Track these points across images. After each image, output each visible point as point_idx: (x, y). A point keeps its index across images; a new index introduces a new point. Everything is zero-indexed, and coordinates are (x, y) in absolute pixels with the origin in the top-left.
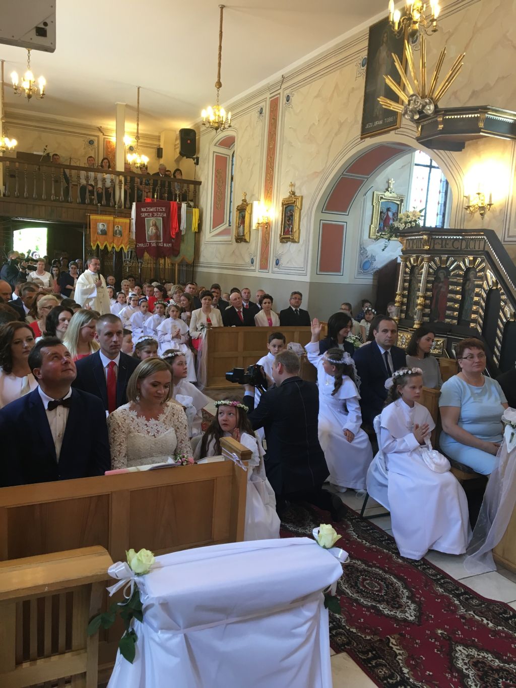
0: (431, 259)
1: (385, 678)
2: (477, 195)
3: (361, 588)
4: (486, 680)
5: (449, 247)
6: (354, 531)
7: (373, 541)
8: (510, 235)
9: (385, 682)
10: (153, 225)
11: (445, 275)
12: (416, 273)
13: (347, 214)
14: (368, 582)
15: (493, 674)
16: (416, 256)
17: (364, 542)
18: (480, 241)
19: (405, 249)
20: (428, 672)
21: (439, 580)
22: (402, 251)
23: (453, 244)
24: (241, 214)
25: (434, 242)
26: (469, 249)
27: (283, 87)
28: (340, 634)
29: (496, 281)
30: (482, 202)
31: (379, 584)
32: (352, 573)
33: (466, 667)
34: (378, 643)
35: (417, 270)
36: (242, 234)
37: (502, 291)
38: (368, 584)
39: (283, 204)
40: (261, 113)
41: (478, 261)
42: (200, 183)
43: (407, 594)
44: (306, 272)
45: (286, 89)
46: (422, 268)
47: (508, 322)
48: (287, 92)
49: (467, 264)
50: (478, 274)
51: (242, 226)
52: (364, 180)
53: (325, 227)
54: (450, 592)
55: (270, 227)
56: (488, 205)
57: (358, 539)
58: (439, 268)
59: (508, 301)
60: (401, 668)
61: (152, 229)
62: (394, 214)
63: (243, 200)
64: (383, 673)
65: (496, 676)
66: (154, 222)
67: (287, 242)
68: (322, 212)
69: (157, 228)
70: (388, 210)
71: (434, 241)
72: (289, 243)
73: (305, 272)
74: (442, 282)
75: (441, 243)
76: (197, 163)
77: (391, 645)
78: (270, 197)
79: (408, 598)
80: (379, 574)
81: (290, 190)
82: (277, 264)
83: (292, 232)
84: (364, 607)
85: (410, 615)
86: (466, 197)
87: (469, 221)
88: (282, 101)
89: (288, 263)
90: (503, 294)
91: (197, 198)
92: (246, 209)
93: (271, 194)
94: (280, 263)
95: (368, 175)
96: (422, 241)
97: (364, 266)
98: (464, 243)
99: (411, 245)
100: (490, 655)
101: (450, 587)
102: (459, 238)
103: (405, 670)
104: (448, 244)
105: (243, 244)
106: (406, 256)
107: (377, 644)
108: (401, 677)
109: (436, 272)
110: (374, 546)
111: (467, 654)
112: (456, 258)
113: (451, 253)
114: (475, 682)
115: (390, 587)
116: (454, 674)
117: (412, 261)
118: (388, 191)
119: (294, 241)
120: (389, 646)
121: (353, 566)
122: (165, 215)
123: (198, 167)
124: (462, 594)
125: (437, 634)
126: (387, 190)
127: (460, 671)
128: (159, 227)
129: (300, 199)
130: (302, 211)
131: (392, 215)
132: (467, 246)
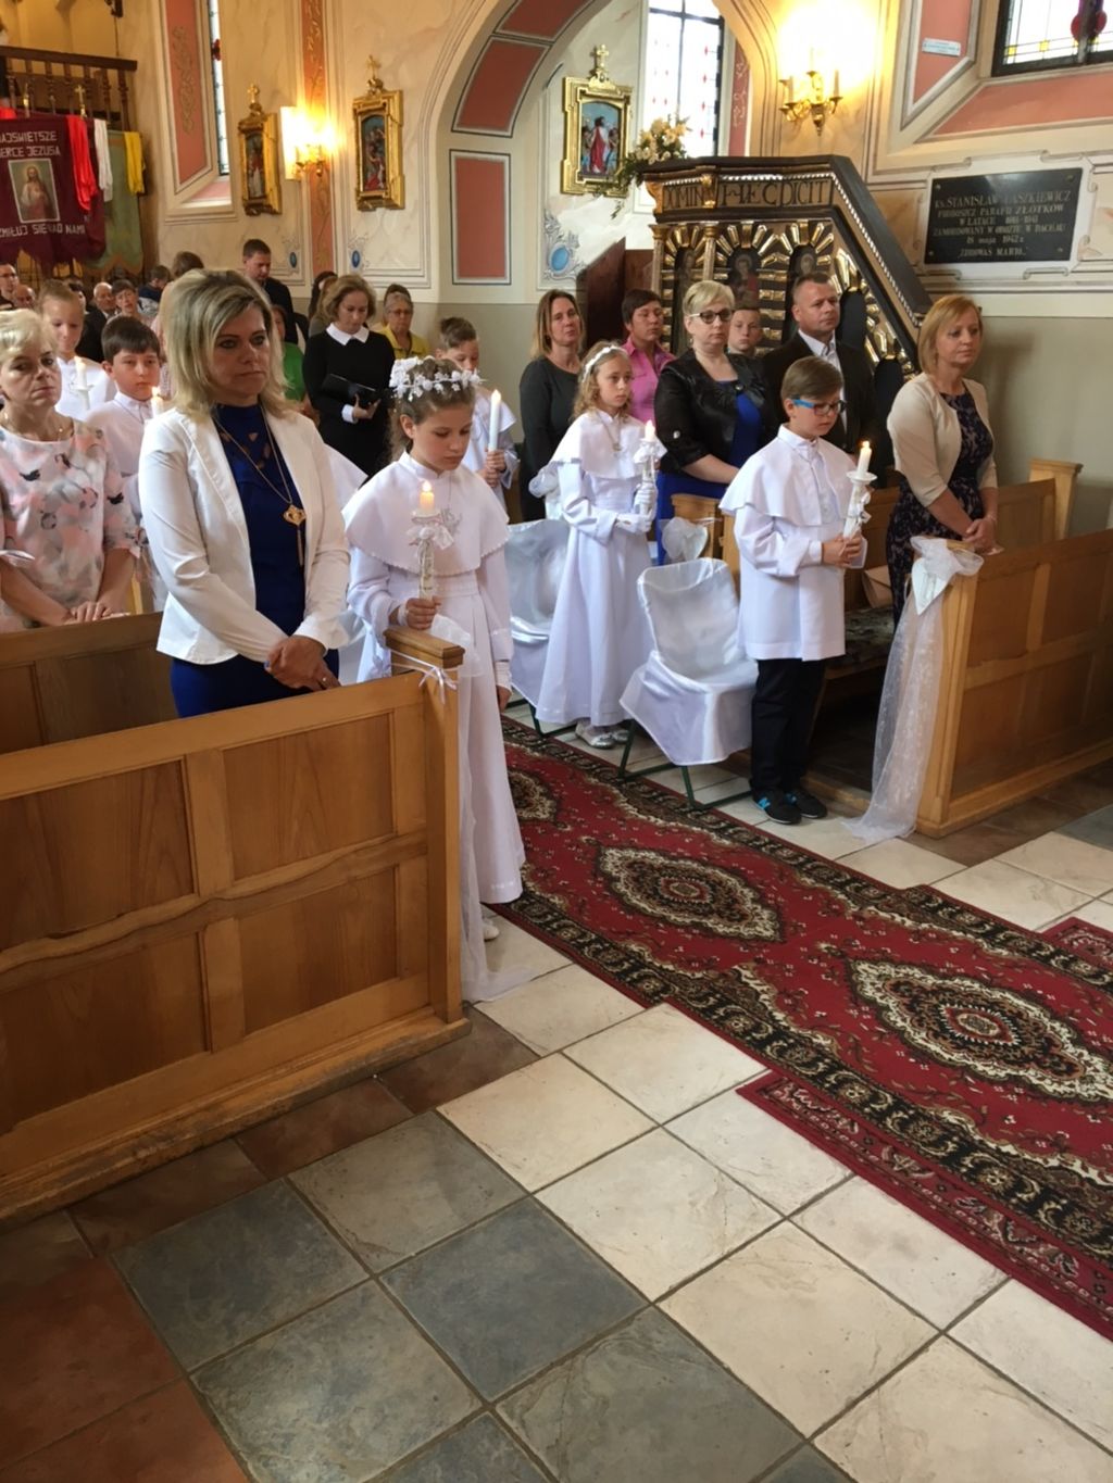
0: (720, 231)
1: (746, 1032)
2: (808, 76)
3: (666, 896)
4: (918, 1009)
5: (757, 201)
6: (628, 802)
7: (669, 814)
8: (878, 168)
9: (748, 1038)
10: (30, 179)
11: (750, 263)
12: (689, 264)
13: (509, 134)
14: (676, 884)
15: (928, 998)
16: (688, 225)
17: (653, 819)
18: (821, 183)
19: (660, 211)
20: (818, 1013)
21: (802, 865)
22: (656, 214)
23: (764, 194)
24: (251, 144)
25: (725, 191)
26: (799, 204)
28: (647, 976)
29: (858, 272)
30: (818, 93)
31: (697, 886)
32: (644, 874)
33: (880, 994)
34: (721, 981)
35: (690, 258)
36: (259, 194)
37: (870, 295)
38: (676, 888)
39: (356, 114)
41: (818, 229)
42: (133, 65)
43: (751, 895)
44: (429, 279)
46: (702, 250)
47: (883, 361)
49: (796, 239)
50: (821, 260)
51: (257, 173)
52: (543, 49)
53: (463, 166)
54: (825, 881)
55: (328, 171)
56: (832, 99)
57: (641, 816)
58: (737, 251)
59: (882, 316)
60: (770, 1013)
61: (29, 190)
62: (611, 134)
63: (252, 106)
64: (741, 1025)
65: (935, 1001)
66: (32, 170)
67: (374, 209)
68: (453, 131)
69: (44, 188)
70: (599, 122)
71: (725, 187)
72: (380, 211)
73: (425, 280)
74: (745, 283)
75: (738, 192)
76: (120, 13)
77: (744, 979)
78: (319, 95)
79: (753, 901)
80: (694, 870)
81: (370, 77)
82: (356, 264)
83: (384, 180)
84: (678, 926)
85: (764, 926)
86: (784, 82)
87: (792, 139)
89: (382, 259)
90: (871, 302)
91: (130, 104)
92: (261, 129)
93: (322, 87)
94: (363, 261)
95: (552, 36)
96: (699, 189)
97: (556, 259)
98: (788, 190)
99: (674, 201)
100: (916, 970)
101: (825, 873)
102: (777, 180)
103: (779, 1016)
104: (754, 194)
105: (265, 218)
106: (665, 226)
107: (720, 983)
108: (774, 1027)
109: (731, 261)
110: (673, 824)
111: (877, 974)
112: (773, 226)
113: (761, 214)
114: (901, 1015)
115: (718, 887)
116: (863, 1008)
117: (679, 238)
118: (596, 75)
119: (392, 206)
120: (742, 983)
121: (643, 863)
122: (58, 152)
123: (121, 21)
124: (848, 882)
125: (820, 950)
126: (593, 73)
127: (871, 1002)
128: (47, 184)
129: (396, 98)
130: (404, 129)
131: (607, 135)
132: (795, 196)
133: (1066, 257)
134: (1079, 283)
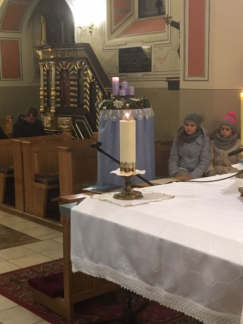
0: (56, 65)
5: (66, 56)
11: (67, 74)
12: (49, 74)
13: (20, 32)
16: (48, 63)
18: (82, 50)
19: (41, 59)
23: (68, 54)
25: (57, 53)
26: (78, 57)
29: (93, 76)
41: (83, 64)
46: (52, 70)
49: (78, 67)
50: (84, 73)
56: (92, 25)
58: (62, 70)
59: (99, 89)
71: (56, 52)
74: (65, 80)
75: (61, 53)
90: (97, 85)
98: (75, 52)
99: (44, 56)
102: (72, 50)
106: (43, 63)
109: (61, 73)
112: (71, 63)
113: (68, 60)
117: (47, 66)
132: (77, 55)
133: (150, 71)
134: (154, 78)
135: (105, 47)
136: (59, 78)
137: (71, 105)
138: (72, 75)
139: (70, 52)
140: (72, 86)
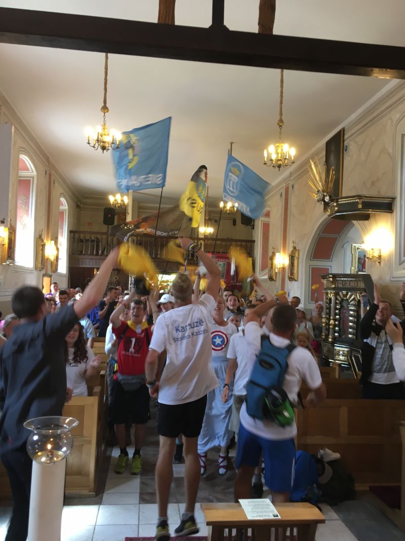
0: (336, 294)
5: (347, 286)
8: (394, 276)
13: (331, 260)
16: (330, 292)
24: (271, 262)
25: (337, 283)
26: (358, 287)
27: (291, 179)
36: (272, 275)
39: (290, 256)
40: (281, 196)
42: (254, 241)
45: (292, 181)
48: (293, 182)
51: (272, 270)
52: (337, 238)
53: (314, 269)
55: (285, 270)
63: (273, 253)
67: (292, 281)
68: (311, 260)
71: (337, 281)
72: (294, 281)
74: (346, 309)
75: (342, 283)
76: (253, 228)
78: (285, 250)
81: (293, 246)
83: (294, 273)
88: (290, 188)
92: (273, 258)
93: (285, 248)
98: (356, 283)
102: (353, 280)
104: (346, 284)
105: (273, 281)
112: (352, 293)
113: (349, 290)
117: (329, 295)
123: (254, 231)
129: (298, 251)
130: (298, 260)
135: (393, 278)
136: (339, 307)
137: (350, 336)
138: (352, 305)
139: (351, 283)
140: (351, 316)
